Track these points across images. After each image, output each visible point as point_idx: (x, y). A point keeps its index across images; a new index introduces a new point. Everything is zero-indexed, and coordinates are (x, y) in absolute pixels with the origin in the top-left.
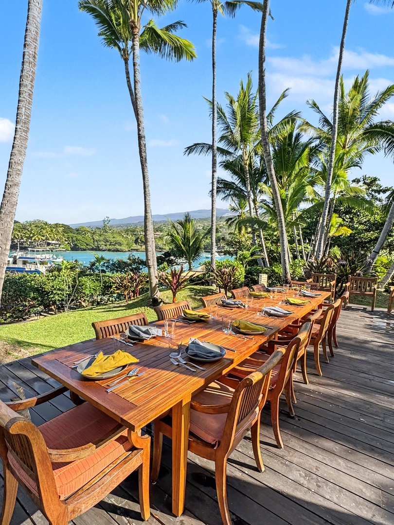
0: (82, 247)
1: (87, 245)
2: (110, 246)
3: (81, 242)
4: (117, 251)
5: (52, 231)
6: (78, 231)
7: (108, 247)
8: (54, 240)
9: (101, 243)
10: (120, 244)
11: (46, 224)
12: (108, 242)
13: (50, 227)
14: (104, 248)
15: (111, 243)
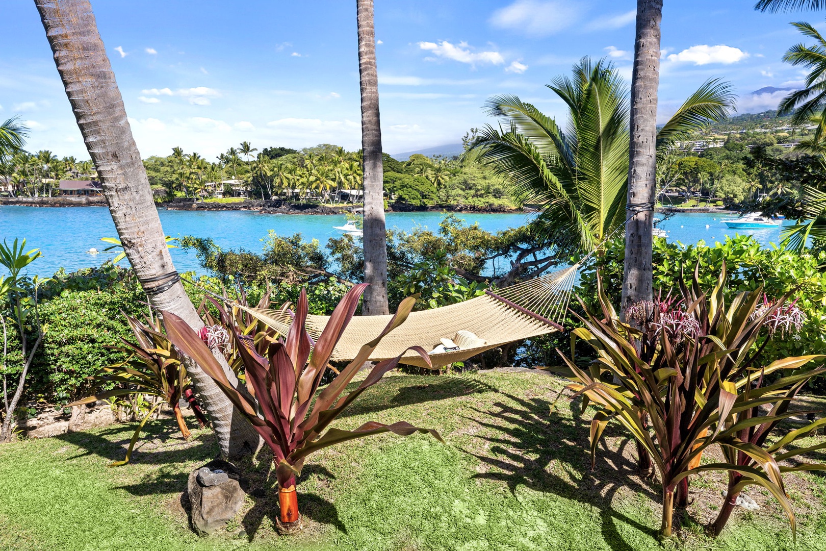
0: (414, 202)
1: (424, 197)
2: (475, 199)
3: (410, 190)
4: (491, 209)
5: (351, 167)
6: (408, 167)
7: (471, 201)
8: (354, 189)
9: (454, 193)
10: (498, 194)
11: (340, 152)
12: (470, 189)
13: (349, 159)
14: (462, 202)
15: (477, 190)
